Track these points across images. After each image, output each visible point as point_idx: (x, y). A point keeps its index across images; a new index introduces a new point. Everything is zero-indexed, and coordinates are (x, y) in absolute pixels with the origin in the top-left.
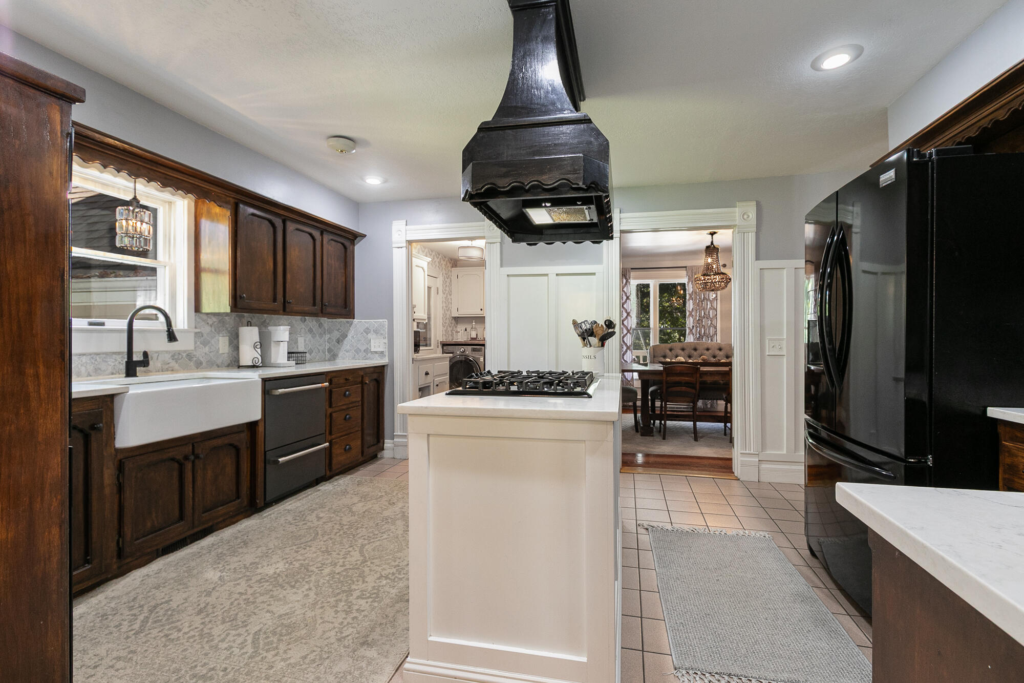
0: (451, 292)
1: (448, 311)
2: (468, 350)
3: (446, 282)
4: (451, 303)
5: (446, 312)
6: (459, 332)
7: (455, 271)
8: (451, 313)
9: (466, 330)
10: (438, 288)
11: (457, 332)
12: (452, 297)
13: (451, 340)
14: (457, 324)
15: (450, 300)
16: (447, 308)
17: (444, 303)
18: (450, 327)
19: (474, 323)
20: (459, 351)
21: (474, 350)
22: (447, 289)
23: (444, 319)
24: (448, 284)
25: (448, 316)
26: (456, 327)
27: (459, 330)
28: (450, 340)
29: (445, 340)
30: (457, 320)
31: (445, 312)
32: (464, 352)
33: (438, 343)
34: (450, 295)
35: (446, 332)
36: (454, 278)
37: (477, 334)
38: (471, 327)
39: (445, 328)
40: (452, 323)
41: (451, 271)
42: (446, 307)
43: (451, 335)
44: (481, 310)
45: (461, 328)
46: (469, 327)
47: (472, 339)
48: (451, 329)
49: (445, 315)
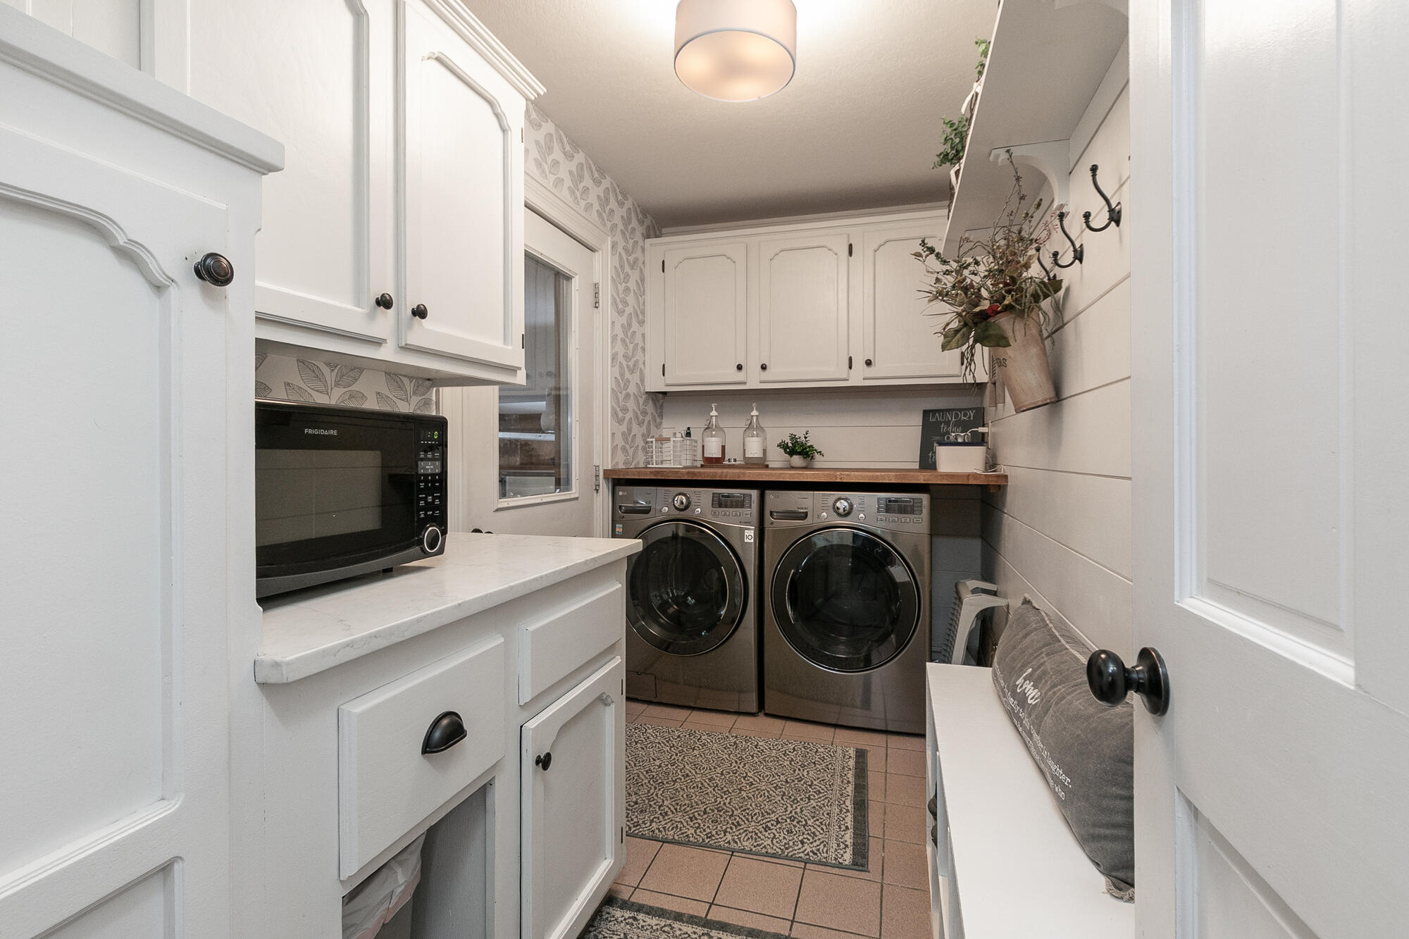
0: (643, 313)
1: (632, 372)
2: (702, 503)
3: (627, 277)
4: (643, 349)
5: (627, 375)
6: (668, 439)
7: (658, 248)
8: (642, 380)
9: (688, 434)
10: (596, 286)
11: (662, 440)
12: (647, 328)
13: (642, 465)
14: (661, 416)
15: (638, 339)
16: (631, 364)
17: (619, 342)
18: (640, 424)
19: (714, 413)
20: (664, 503)
21: (720, 503)
22: (631, 299)
23: (621, 397)
24: (632, 285)
25: (632, 389)
26: (658, 426)
27: (666, 434)
28: (637, 462)
29: (621, 466)
30: (662, 400)
31: (622, 375)
32: (687, 507)
33: (597, 476)
34: (642, 323)
35: (626, 440)
36: (652, 270)
37: (723, 447)
38: (703, 425)
39: (624, 428)
40: (644, 413)
41: (643, 249)
42: (626, 356)
43: (644, 449)
44: (739, 367)
45: (672, 427)
46: (697, 426)
47: (710, 462)
48: (644, 428)
49: (621, 384)
